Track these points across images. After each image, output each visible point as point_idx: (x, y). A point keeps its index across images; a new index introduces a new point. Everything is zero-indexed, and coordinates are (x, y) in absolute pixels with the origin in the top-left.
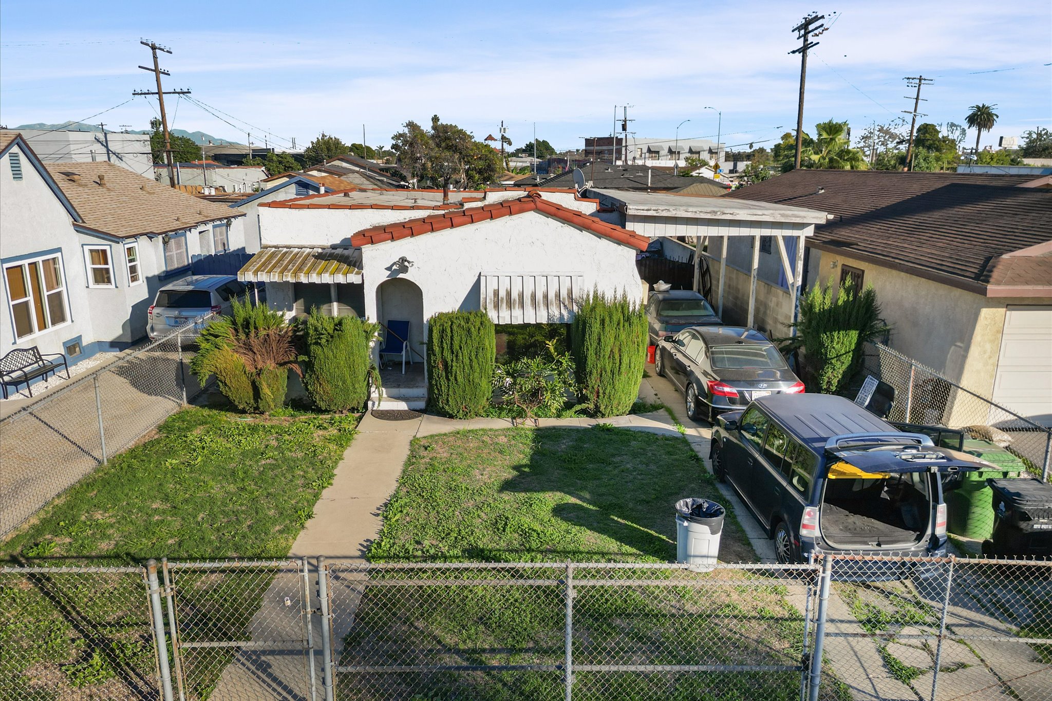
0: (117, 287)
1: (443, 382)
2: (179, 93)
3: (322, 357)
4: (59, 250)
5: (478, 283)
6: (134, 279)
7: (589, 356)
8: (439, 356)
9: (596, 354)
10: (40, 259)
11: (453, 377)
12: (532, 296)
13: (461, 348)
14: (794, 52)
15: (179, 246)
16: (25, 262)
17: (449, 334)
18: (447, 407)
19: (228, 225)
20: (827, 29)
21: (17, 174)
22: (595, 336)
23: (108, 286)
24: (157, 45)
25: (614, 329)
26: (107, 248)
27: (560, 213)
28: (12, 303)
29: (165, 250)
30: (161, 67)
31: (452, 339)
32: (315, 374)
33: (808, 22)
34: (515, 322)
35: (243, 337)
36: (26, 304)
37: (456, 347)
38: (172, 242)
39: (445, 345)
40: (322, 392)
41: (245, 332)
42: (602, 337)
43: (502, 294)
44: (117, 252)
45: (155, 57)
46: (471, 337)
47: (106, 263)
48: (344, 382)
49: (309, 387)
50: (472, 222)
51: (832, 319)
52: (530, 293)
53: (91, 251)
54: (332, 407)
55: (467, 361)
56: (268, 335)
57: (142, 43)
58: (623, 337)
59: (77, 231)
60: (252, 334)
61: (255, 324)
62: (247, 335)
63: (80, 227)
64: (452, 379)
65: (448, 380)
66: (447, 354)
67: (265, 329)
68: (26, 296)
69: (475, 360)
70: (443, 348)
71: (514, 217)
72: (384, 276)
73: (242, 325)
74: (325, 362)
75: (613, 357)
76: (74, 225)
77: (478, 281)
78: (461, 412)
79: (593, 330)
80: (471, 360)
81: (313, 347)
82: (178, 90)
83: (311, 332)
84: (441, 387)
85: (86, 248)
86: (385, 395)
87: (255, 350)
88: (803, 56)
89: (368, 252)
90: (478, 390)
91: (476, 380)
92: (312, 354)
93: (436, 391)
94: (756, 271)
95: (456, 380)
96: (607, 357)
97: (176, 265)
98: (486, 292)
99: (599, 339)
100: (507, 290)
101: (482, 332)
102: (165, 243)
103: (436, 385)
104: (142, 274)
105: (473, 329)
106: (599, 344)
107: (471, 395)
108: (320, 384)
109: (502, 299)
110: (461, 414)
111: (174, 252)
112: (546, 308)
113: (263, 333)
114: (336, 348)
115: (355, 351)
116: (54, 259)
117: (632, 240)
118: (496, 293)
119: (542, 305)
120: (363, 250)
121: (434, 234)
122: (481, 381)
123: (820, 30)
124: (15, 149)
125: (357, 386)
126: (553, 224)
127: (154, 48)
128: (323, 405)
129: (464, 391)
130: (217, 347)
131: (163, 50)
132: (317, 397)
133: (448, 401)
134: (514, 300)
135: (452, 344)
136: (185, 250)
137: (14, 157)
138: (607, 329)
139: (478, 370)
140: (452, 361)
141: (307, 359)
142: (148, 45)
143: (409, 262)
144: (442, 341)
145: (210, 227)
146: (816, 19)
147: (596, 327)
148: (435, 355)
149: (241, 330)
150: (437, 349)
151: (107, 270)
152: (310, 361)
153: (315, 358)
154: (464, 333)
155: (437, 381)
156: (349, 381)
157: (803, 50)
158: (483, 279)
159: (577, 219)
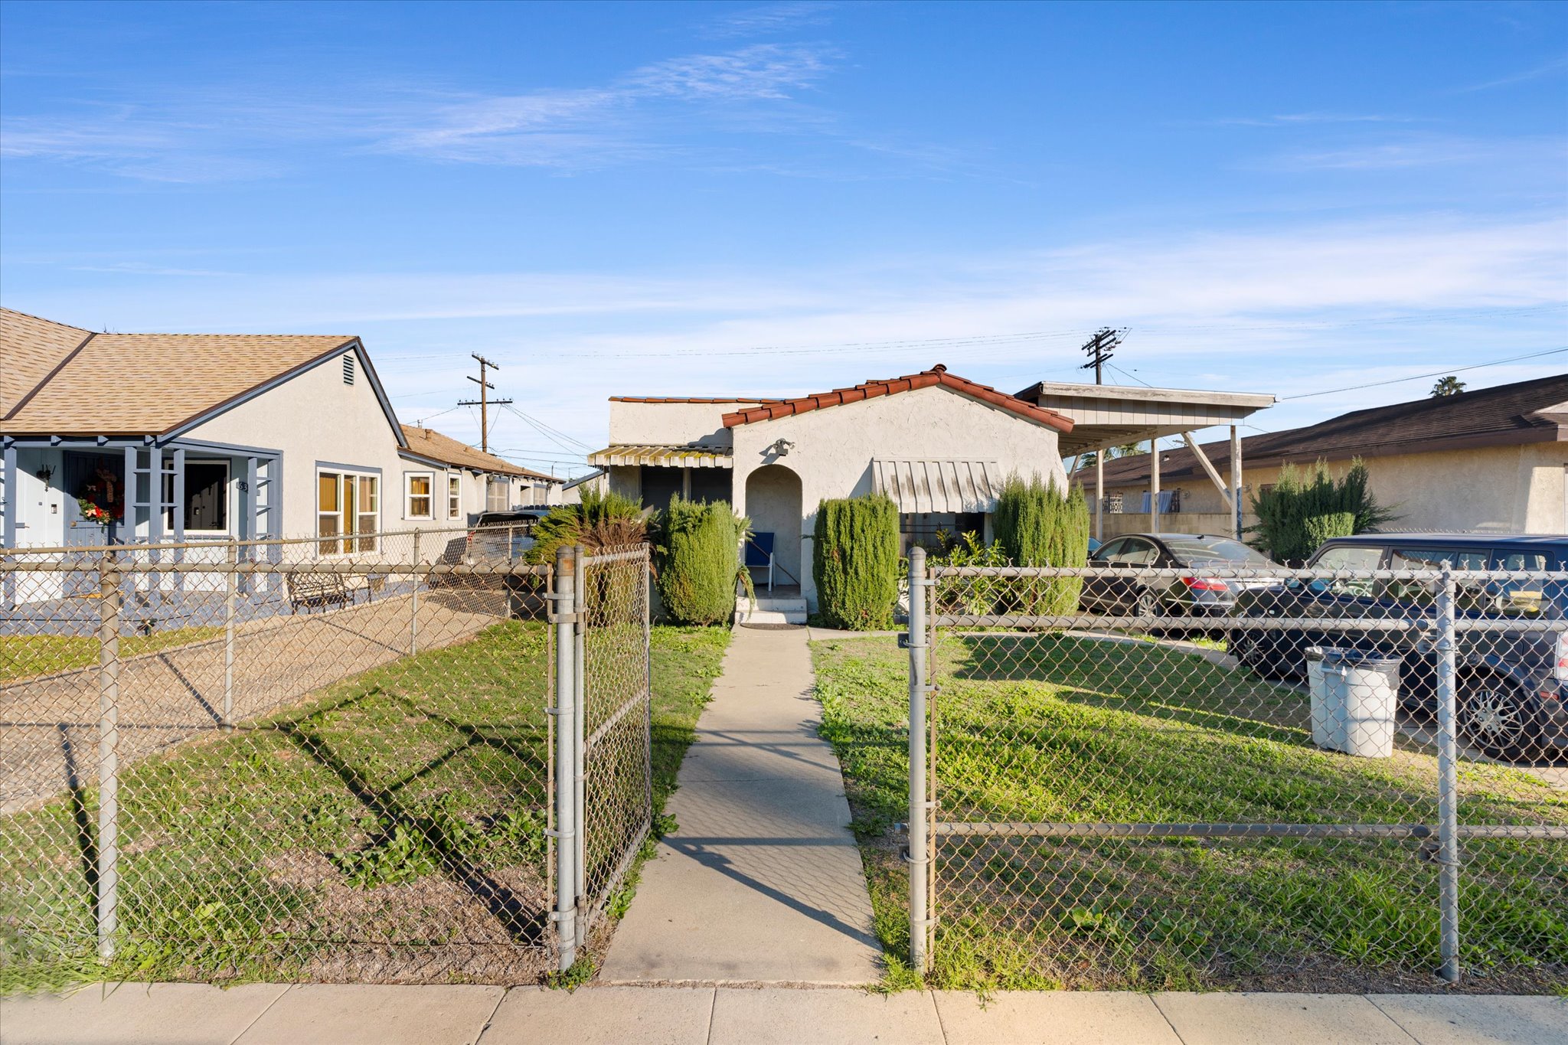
0: (434, 519)
1: (839, 577)
2: (501, 403)
3: (686, 547)
4: (379, 470)
5: (870, 471)
6: (453, 513)
7: (1024, 545)
8: (834, 543)
9: (1033, 542)
10: (358, 474)
11: (853, 570)
12: (938, 482)
13: (863, 531)
14: (1086, 366)
15: (501, 492)
16: (342, 473)
17: (849, 514)
18: (842, 612)
19: (548, 488)
20: (1120, 342)
21: (349, 380)
22: (1032, 519)
23: (426, 518)
24: (486, 360)
25: (1054, 510)
26: (430, 475)
27: (968, 388)
28: (320, 513)
29: (487, 490)
30: (488, 380)
31: (852, 520)
32: (675, 571)
33: (1098, 339)
34: (921, 511)
35: (588, 526)
36: (335, 518)
37: (857, 529)
38: (495, 485)
39: (842, 528)
40: (684, 596)
41: (592, 522)
42: (1041, 520)
43: (902, 480)
44: (440, 479)
45: (483, 371)
46: (876, 517)
47: (427, 492)
48: (710, 582)
49: (666, 589)
50: (865, 397)
51: (1318, 504)
52: (936, 479)
53: (413, 479)
54: (693, 616)
55: (870, 548)
56: (619, 525)
57: (473, 356)
58: (1065, 521)
59: (400, 456)
60: (601, 524)
61: (606, 509)
62: (595, 525)
63: (405, 452)
64: (851, 572)
65: (845, 572)
66: (845, 539)
67: (616, 517)
68: (336, 510)
69: (880, 550)
70: (840, 533)
71: (913, 393)
72: (758, 463)
73: (590, 512)
74: (689, 555)
75: (1055, 546)
76: (398, 449)
77: (871, 467)
78: (860, 618)
79: (1029, 510)
80: (875, 548)
81: (675, 536)
82: (501, 400)
83: (674, 516)
84: (836, 584)
85: (408, 476)
86: (756, 608)
87: (603, 541)
88: (1097, 369)
89: (741, 434)
90: (884, 589)
91: (882, 575)
92: (674, 545)
93: (828, 591)
94: (1158, 498)
95: (856, 573)
96: (1047, 546)
97: (496, 510)
98: (883, 478)
99: (1037, 523)
100: (907, 476)
101: (889, 512)
102: (489, 482)
103: (830, 582)
104: (463, 511)
105: (878, 507)
106: (1037, 529)
107: (874, 596)
108: (681, 584)
109: (903, 485)
110: (858, 624)
111: (496, 496)
112: (958, 495)
113: (612, 521)
114: (704, 536)
115: (726, 545)
116: (372, 479)
117: (1054, 419)
118: (895, 479)
119: (952, 491)
120: (735, 431)
121: (820, 412)
122: (887, 575)
123: (1113, 344)
124: (351, 353)
125: (724, 589)
126: (959, 400)
127: (483, 362)
128: (681, 614)
129: (866, 589)
130: (559, 535)
131: (491, 365)
132: (676, 602)
133: (844, 603)
134: (918, 486)
135: (851, 526)
136: (506, 498)
137: (348, 361)
138: (1046, 508)
139: (884, 562)
140: (852, 549)
141: (666, 553)
142: (478, 358)
143: (788, 444)
144: (839, 523)
145: (531, 483)
146: (1108, 333)
147: (1033, 508)
148: (828, 542)
149: (587, 519)
150: (831, 533)
151: (426, 500)
152: (670, 555)
153: (677, 549)
154: (867, 513)
155: (829, 576)
156: (716, 581)
157: (1097, 363)
158: (876, 465)
159: (988, 395)
